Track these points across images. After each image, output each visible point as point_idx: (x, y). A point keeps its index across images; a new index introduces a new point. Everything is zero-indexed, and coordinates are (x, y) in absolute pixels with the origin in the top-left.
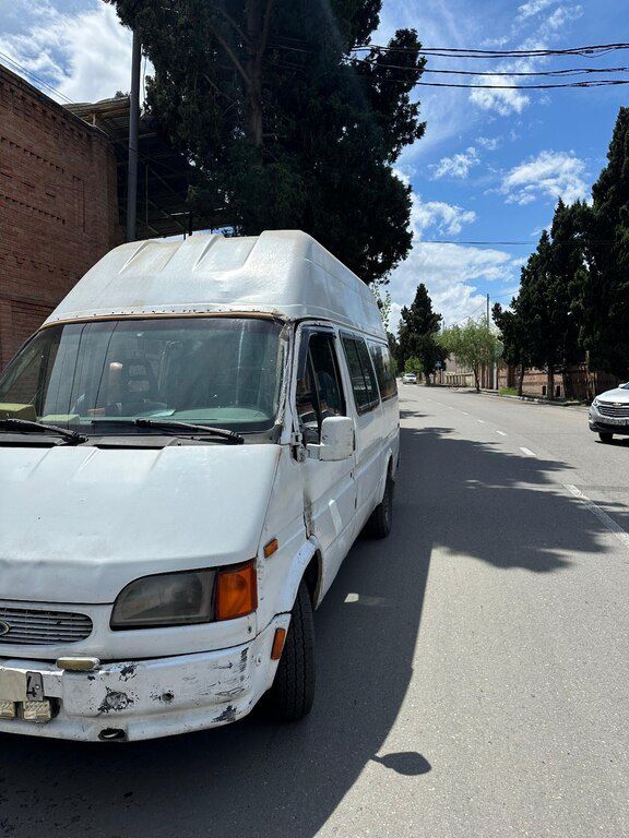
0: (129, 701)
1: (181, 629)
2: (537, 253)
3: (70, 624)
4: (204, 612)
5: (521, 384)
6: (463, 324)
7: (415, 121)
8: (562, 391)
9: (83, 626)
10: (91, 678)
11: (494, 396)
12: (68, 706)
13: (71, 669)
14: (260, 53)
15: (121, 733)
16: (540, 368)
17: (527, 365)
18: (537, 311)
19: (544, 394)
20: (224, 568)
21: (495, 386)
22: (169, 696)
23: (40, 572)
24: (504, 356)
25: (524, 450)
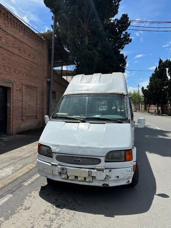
0: (110, 177)
1: (119, 163)
2: (154, 73)
3: (95, 160)
4: (123, 159)
5: (149, 109)
6: (132, 92)
7: (129, 38)
8: (161, 112)
9: (99, 161)
10: (103, 172)
11: (141, 113)
12: (97, 178)
13: (98, 170)
14: (88, 21)
15: (107, 185)
16: (155, 105)
17: (150, 104)
18: (155, 89)
19: (155, 112)
20: (126, 150)
21: (140, 110)
22: (118, 177)
24: (144, 101)
25: (157, 128)
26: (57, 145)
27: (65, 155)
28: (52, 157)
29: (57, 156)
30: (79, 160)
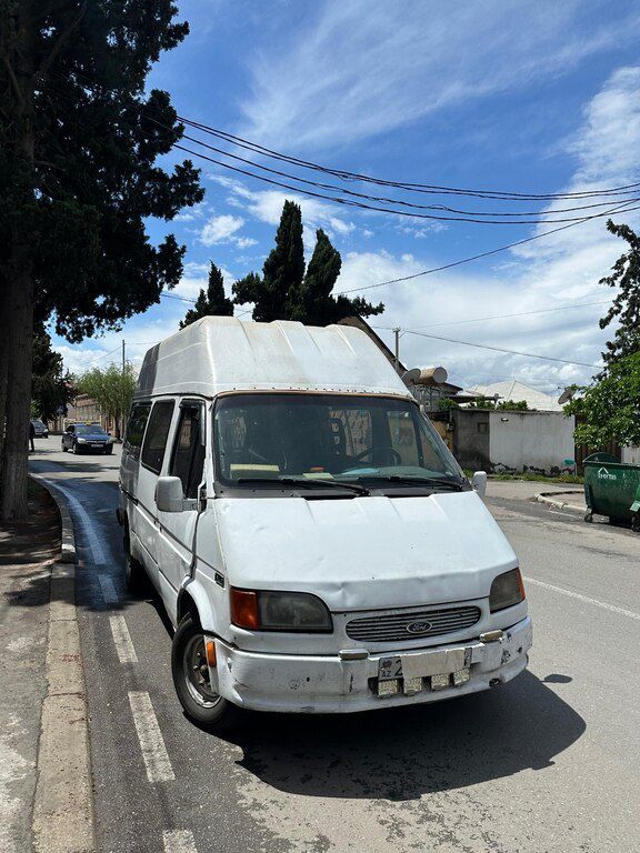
0: (509, 655)
3: (466, 615)
10: (501, 643)
13: (488, 640)
15: (499, 681)
22: (520, 649)
23: (445, 581)
26: (344, 585)
27: (381, 614)
28: (330, 631)
29: (351, 622)
30: (425, 624)
